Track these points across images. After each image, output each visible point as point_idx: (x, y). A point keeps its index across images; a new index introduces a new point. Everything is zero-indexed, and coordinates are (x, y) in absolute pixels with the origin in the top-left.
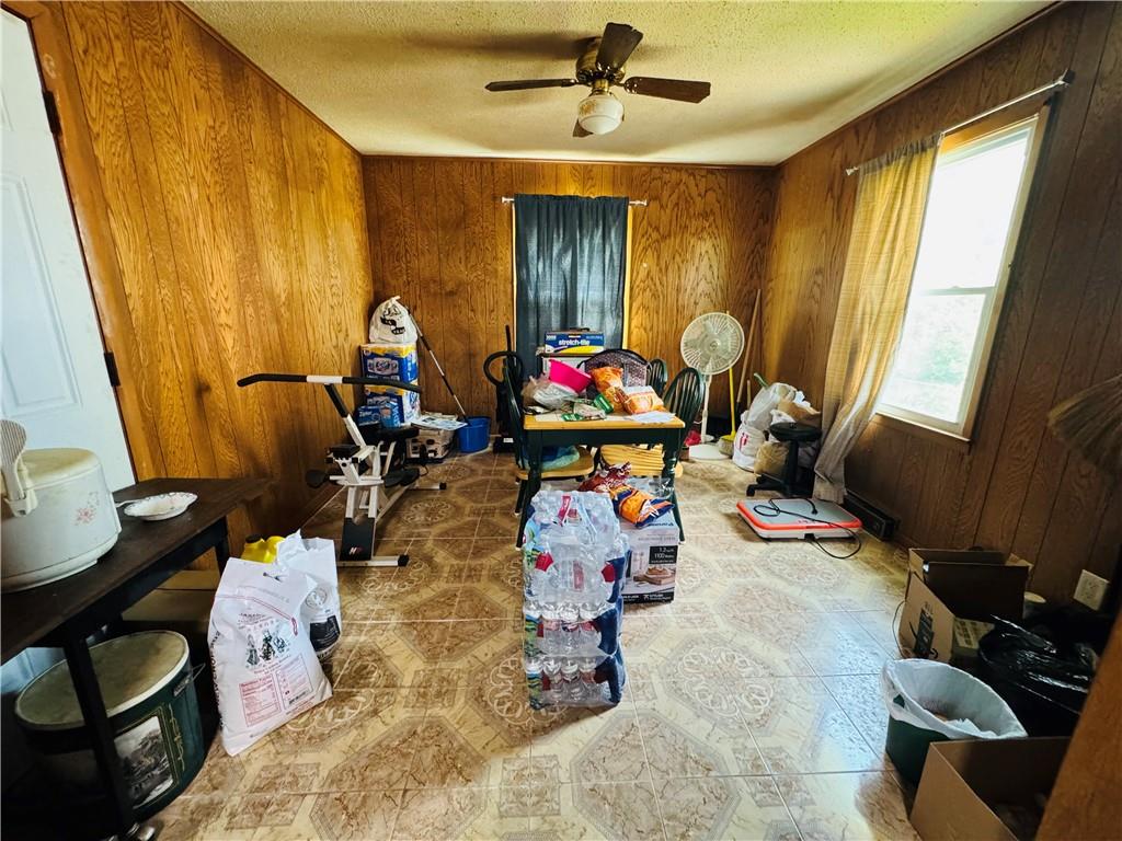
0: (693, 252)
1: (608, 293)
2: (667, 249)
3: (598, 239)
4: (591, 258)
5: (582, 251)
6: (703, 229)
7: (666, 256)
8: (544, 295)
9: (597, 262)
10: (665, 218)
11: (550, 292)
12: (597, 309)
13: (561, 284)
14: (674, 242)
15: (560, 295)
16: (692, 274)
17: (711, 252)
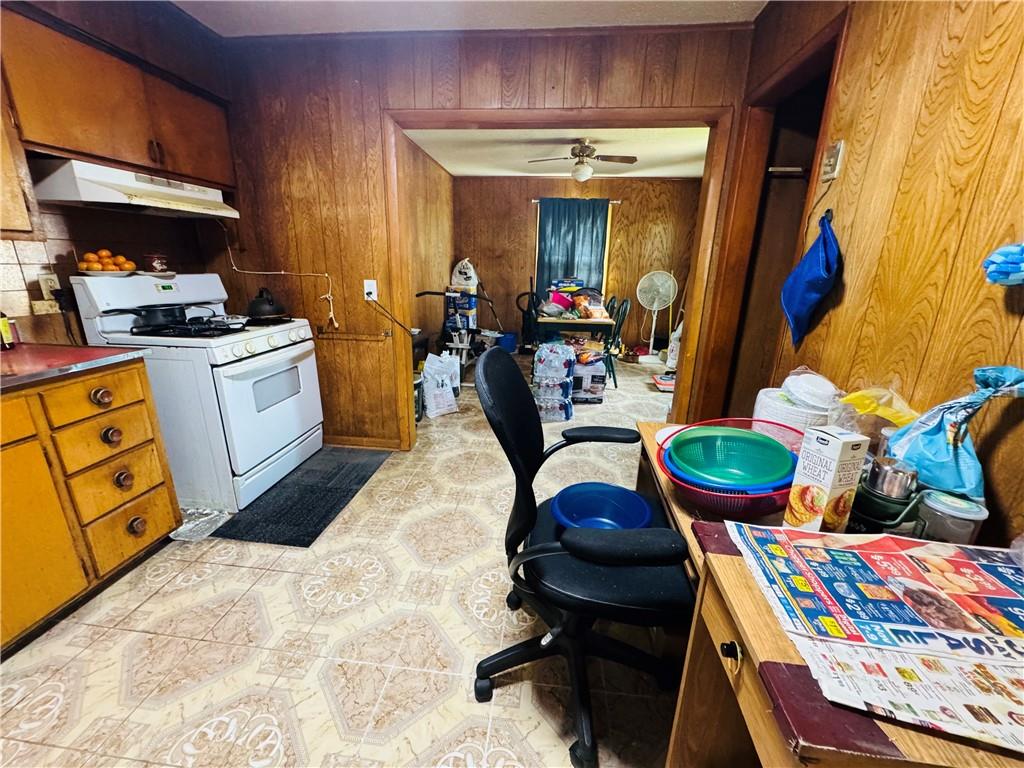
0: (650, 232)
1: (594, 258)
2: (633, 230)
3: (589, 225)
4: (584, 236)
5: (579, 231)
6: (657, 218)
7: (632, 235)
8: (554, 258)
9: (588, 238)
10: (632, 211)
11: (558, 257)
12: (587, 268)
13: (565, 252)
14: (638, 226)
15: (564, 259)
16: (649, 246)
17: (662, 232)
